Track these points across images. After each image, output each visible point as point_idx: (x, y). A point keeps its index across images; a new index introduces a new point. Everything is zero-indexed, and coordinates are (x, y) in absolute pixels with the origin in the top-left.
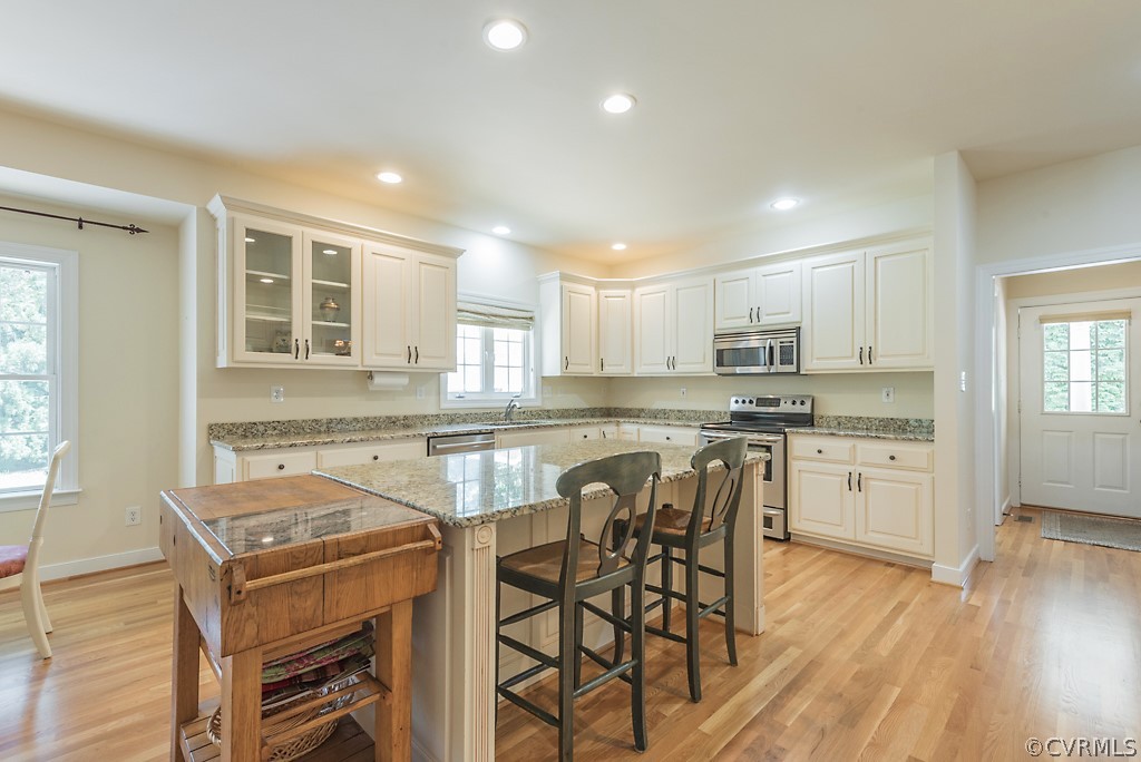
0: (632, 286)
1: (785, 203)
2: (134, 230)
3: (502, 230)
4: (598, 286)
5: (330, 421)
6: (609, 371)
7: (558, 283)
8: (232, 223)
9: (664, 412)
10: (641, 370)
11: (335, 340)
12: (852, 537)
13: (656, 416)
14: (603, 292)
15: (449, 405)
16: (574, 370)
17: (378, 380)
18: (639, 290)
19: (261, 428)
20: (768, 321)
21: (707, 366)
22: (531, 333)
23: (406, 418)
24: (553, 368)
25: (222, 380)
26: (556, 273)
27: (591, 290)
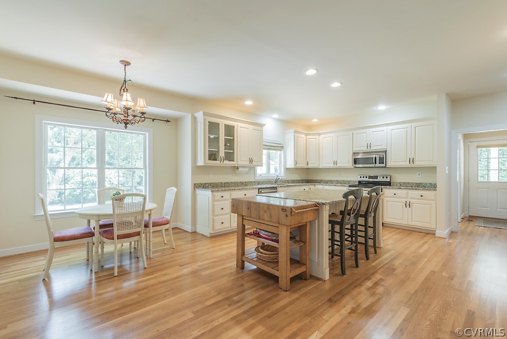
0: (319, 134)
1: (382, 107)
2: (168, 121)
3: (276, 116)
4: (306, 135)
5: (225, 183)
6: (310, 166)
7: (293, 134)
8: (205, 119)
9: (331, 181)
10: (322, 166)
11: (230, 156)
12: (407, 224)
13: (327, 182)
14: (308, 137)
15: (258, 178)
16: (299, 166)
17: (240, 169)
18: (321, 136)
19: (207, 185)
20: (373, 148)
21: (350, 164)
22: (282, 152)
23: (246, 182)
24: (291, 164)
25: (197, 169)
26: (293, 131)
27: (304, 136)
